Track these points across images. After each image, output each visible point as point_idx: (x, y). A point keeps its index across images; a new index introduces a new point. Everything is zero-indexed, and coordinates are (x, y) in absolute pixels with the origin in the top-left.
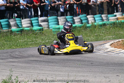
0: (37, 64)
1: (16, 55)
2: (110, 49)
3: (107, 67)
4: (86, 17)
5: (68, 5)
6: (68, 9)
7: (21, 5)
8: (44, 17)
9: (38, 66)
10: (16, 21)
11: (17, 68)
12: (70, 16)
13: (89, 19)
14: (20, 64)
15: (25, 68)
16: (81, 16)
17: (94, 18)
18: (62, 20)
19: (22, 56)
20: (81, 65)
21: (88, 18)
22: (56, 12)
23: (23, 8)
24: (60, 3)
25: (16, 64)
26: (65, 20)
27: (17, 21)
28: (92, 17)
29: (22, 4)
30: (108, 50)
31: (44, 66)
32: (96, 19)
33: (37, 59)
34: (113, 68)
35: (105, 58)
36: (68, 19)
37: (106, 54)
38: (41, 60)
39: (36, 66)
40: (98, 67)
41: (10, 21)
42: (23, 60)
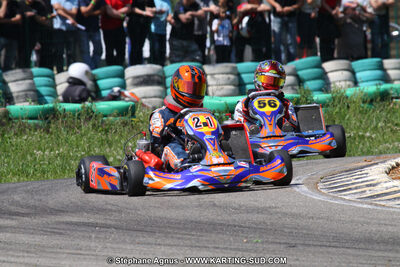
0: (90, 237)
1: (13, 203)
2: (385, 185)
3: (361, 253)
4: (319, 66)
5: (246, 20)
6: (244, 33)
7: (55, 13)
8: (149, 66)
9: (93, 244)
10: (31, 77)
11: (11, 249)
12: (253, 61)
13: (332, 77)
14: (24, 238)
15: (41, 250)
16: (298, 63)
17: (353, 73)
18: (221, 76)
19: (35, 207)
20: (262, 243)
21: (327, 70)
22: (195, 47)
23: (64, 28)
24: (213, 7)
25: (8, 235)
26: (232, 77)
27: (35, 79)
28: (345, 67)
29: (61, 12)
30: (378, 190)
31: (115, 246)
32: (358, 75)
33: (91, 220)
34: (386, 254)
35: (362, 219)
36: (243, 76)
37: (365, 206)
38: (109, 222)
39: (83, 243)
40: (328, 253)
41: (7, 79)
42: (36, 221)
